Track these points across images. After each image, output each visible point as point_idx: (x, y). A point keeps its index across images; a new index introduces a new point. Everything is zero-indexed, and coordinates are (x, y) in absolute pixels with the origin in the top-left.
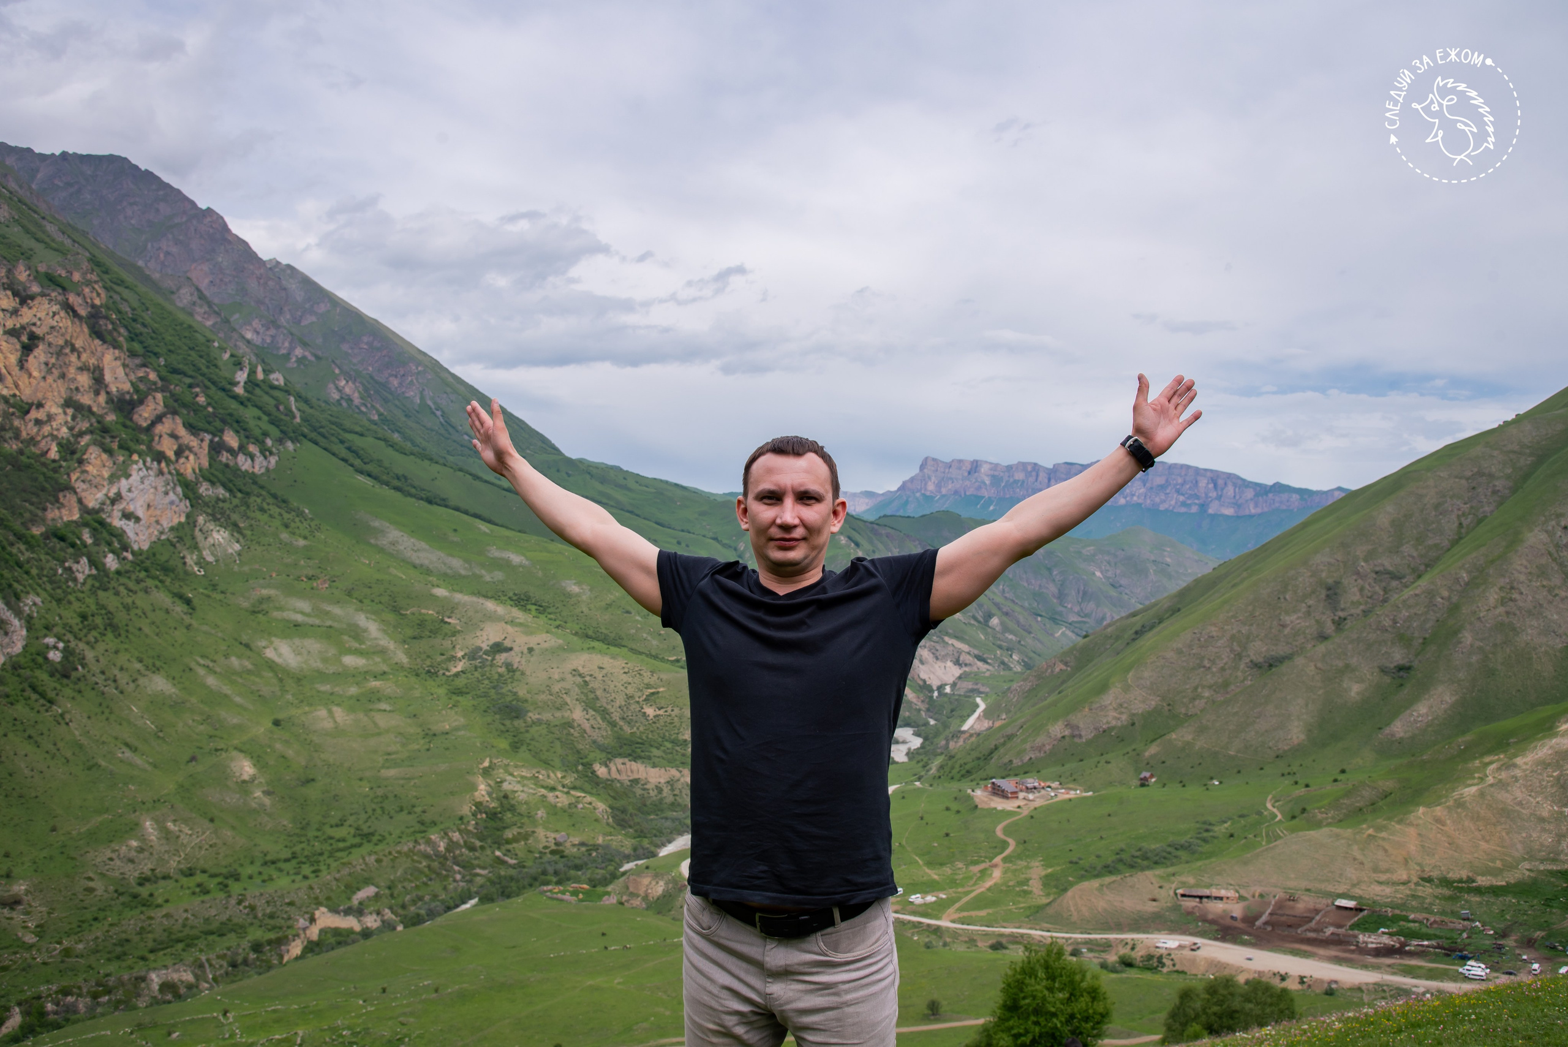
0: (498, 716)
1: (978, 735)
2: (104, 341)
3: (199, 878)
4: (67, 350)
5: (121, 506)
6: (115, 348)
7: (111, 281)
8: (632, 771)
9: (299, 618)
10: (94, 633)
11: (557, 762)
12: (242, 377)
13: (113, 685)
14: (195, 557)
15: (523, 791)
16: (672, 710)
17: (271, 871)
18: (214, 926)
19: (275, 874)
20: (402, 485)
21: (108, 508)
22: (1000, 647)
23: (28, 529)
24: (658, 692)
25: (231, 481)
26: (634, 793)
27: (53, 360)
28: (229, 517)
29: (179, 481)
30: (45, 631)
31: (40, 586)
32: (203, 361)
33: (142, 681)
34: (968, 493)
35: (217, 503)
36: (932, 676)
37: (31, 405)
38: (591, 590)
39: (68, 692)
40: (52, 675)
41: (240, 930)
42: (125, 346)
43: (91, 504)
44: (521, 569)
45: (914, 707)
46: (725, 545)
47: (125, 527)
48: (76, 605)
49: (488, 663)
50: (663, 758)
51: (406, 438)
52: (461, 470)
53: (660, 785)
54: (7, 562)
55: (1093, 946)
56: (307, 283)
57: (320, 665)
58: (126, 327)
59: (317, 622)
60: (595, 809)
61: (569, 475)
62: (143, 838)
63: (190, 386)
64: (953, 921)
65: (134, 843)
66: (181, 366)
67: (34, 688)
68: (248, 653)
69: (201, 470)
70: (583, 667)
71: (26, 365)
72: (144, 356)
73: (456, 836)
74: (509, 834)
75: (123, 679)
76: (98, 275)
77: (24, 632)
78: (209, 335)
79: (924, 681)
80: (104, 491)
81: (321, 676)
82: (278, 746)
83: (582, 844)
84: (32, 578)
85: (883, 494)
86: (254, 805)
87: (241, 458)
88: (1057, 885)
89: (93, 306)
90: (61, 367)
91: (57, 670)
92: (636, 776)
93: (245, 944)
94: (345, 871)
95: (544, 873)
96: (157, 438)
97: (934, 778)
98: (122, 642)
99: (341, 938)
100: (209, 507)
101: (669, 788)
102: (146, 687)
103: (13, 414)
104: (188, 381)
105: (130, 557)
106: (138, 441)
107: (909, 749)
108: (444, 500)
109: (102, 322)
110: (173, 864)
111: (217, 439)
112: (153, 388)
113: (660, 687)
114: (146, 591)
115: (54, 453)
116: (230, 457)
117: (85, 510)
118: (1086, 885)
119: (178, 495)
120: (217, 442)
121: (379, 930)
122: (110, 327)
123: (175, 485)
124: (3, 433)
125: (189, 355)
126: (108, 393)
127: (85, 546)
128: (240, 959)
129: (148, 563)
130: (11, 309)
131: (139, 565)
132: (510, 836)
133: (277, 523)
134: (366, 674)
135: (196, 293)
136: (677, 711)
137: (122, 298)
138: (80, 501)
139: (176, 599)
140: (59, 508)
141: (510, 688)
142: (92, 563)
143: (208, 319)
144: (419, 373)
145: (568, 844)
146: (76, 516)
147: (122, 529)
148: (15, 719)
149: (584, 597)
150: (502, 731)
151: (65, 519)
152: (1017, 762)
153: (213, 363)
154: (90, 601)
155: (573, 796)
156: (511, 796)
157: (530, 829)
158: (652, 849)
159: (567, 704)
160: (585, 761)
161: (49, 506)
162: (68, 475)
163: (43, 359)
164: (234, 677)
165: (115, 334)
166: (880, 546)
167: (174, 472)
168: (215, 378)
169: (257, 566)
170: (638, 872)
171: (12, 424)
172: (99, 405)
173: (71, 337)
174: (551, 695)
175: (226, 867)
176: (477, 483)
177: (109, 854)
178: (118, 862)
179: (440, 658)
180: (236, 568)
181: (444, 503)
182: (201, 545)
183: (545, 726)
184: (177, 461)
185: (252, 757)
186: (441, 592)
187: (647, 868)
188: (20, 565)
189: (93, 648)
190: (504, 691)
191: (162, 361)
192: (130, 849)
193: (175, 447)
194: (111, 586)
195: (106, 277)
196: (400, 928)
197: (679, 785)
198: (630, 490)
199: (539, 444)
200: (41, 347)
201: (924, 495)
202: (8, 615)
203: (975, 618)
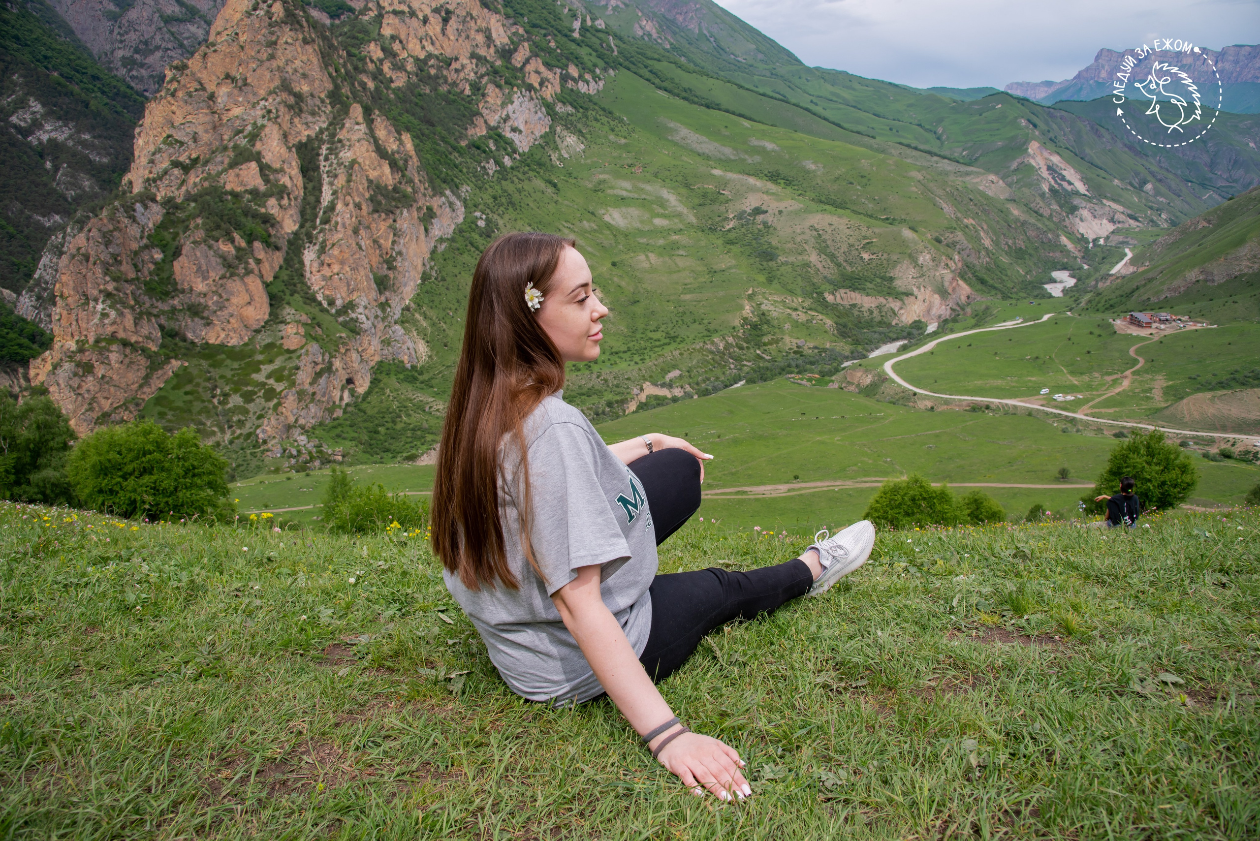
0: (758, 259)
1: (1124, 277)
2: (490, 9)
4: (468, 19)
5: (509, 124)
6: (497, 13)
8: (852, 299)
9: (624, 194)
10: (502, 208)
11: (799, 291)
12: (577, 25)
14: (557, 155)
15: (775, 311)
16: (882, 255)
17: (615, 358)
18: (584, 390)
19: (618, 360)
20: (688, 95)
21: (502, 125)
22: (1151, 208)
23: (458, 142)
24: (872, 242)
25: (575, 101)
26: (853, 314)
27: (461, 27)
28: (576, 126)
29: (543, 103)
30: (474, 208)
31: (469, 179)
32: (552, 16)
35: (567, 117)
36: (1089, 231)
37: (451, 59)
38: (824, 167)
40: (481, 236)
41: (599, 393)
42: (503, 11)
43: (493, 124)
44: (773, 154)
45: (1072, 254)
46: (926, 130)
47: (513, 138)
48: (490, 190)
49: (751, 222)
50: (874, 290)
51: (690, 60)
52: (729, 81)
53: (872, 309)
54: (449, 164)
55: (1198, 440)
57: (639, 225)
59: (636, 196)
60: (825, 324)
61: (808, 80)
63: (545, 35)
64: (1087, 415)
66: (538, 21)
67: (472, 244)
68: (594, 218)
69: (556, 94)
70: (818, 224)
71: (446, 32)
72: (514, 17)
73: (730, 340)
74: (765, 339)
77: (463, 209)
79: (1083, 235)
80: (499, 114)
81: (641, 233)
82: (615, 279)
83: (816, 348)
84: (464, 174)
85: (1060, 83)
87: (581, 84)
88: (1175, 394)
90: (466, 31)
91: (483, 233)
92: (854, 302)
93: (603, 402)
94: (661, 360)
95: (789, 366)
96: (527, 75)
97: (1083, 309)
98: (518, 214)
99: (660, 401)
100: (563, 120)
101: (878, 310)
103: (442, 66)
104: (543, 32)
105: (518, 157)
106: (516, 78)
108: (718, 105)
111: (564, 72)
112: (522, 40)
113: (873, 238)
114: (529, 179)
115: (468, 92)
116: (574, 84)
117: (490, 128)
118: (1200, 395)
119: (543, 113)
120: (565, 74)
121: (683, 398)
123: (541, 106)
124: (438, 80)
125: (542, 13)
126: (495, 46)
127: (492, 151)
128: (600, 411)
129: (529, 161)
131: (523, 162)
132: (766, 341)
133: (606, 128)
134: (669, 231)
136: (885, 256)
138: (486, 122)
139: (548, 184)
140: (474, 127)
141: (766, 239)
142: (497, 163)
144: (697, 10)
145: (806, 347)
146: (484, 133)
147: (511, 139)
149: (819, 173)
150: (761, 269)
151: (479, 134)
152: (1154, 299)
153: (558, 17)
155: (810, 315)
156: (767, 314)
157: (780, 337)
158: (865, 352)
159: (806, 250)
160: (818, 290)
161: (468, 126)
162: (477, 105)
163: (455, 27)
165: (496, 4)
166: (1055, 126)
167: (539, 97)
168: (559, 27)
169: (595, 159)
170: (853, 368)
171: (442, 73)
172: (490, 55)
173: (470, 9)
174: (795, 244)
176: (741, 91)
179: (718, 219)
180: (583, 161)
181: (717, 107)
182: (560, 147)
183: (791, 266)
184: (541, 89)
186: (717, 172)
187: (860, 365)
188: (456, 166)
189: (502, 218)
190: (762, 241)
191: (526, 19)
193: (539, 80)
194: (509, 177)
196: (696, 397)
197: (885, 309)
198: (854, 90)
199: (786, 57)
200: (454, 18)
201: (1097, 82)
202: (453, 199)
203: (1131, 184)
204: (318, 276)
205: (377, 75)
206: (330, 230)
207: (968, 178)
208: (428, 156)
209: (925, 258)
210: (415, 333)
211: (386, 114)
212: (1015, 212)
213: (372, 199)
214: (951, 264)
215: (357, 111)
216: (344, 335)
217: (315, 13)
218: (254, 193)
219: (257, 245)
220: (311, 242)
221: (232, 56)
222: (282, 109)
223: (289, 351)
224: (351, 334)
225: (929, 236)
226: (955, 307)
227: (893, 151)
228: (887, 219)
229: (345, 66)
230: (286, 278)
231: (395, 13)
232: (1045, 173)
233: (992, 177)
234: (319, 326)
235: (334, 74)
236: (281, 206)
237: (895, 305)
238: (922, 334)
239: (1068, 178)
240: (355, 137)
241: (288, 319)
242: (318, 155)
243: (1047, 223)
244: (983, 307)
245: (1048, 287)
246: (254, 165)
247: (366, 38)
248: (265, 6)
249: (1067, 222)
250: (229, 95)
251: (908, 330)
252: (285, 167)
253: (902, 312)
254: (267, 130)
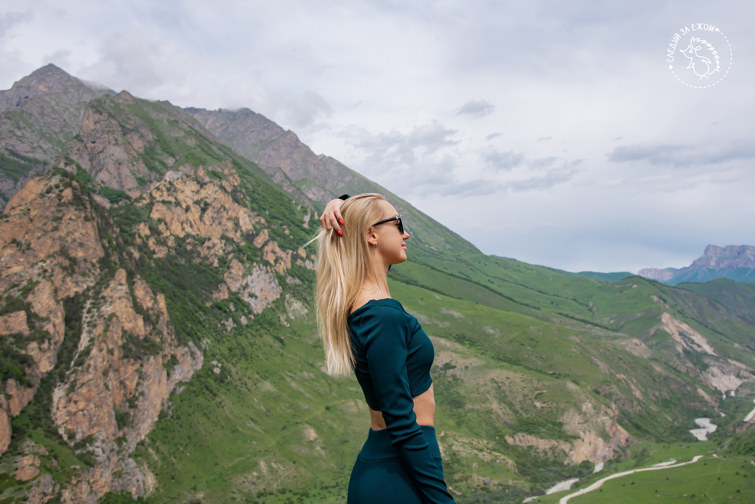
0: (448, 406)
2: (239, 204)
3: (288, 495)
4: (222, 210)
5: (247, 291)
6: (244, 207)
7: (242, 173)
8: (528, 441)
10: (236, 359)
11: (484, 434)
12: (307, 218)
13: (245, 386)
14: (285, 317)
15: (464, 451)
16: (552, 404)
17: (325, 493)
19: (327, 495)
21: (242, 292)
23: (204, 304)
24: (543, 393)
25: (302, 275)
26: (530, 454)
27: (215, 216)
28: (302, 295)
29: (276, 276)
30: (212, 358)
31: (210, 333)
32: (288, 211)
33: (259, 385)
34: (739, 267)
35: (295, 287)
36: (721, 385)
37: (205, 239)
38: (500, 332)
39: (223, 390)
40: (215, 381)
42: (249, 206)
43: (234, 290)
44: (460, 320)
45: (710, 404)
46: (580, 304)
47: (250, 302)
48: (227, 344)
49: (442, 375)
50: (547, 433)
52: (424, 264)
53: (546, 450)
54: (194, 321)
56: (340, 166)
58: (250, 196)
60: (507, 463)
61: (486, 265)
62: (259, 471)
63: (281, 225)
65: (255, 474)
66: (277, 215)
67: (207, 388)
68: (312, 369)
69: (287, 270)
70: (497, 377)
71: (203, 219)
72: (258, 210)
74: (457, 477)
75: (250, 383)
76: (236, 170)
77: (202, 358)
78: (290, 197)
79: (716, 388)
80: (240, 283)
82: (329, 421)
83: (500, 485)
84: (206, 329)
85: (681, 269)
86: (316, 455)
87: (307, 262)
89: (234, 186)
90: (219, 219)
91: (218, 378)
92: (531, 444)
95: (477, 501)
96: (265, 254)
97: (726, 452)
98: (249, 363)
100: (291, 289)
101: (552, 452)
102: (261, 388)
103: (197, 244)
104: (280, 222)
105: (252, 317)
106: (256, 256)
107: (708, 432)
108: (415, 282)
109: (238, 194)
110: (275, 486)
111: (295, 253)
112: (263, 227)
113: (543, 390)
114: (261, 336)
115: (216, 264)
116: (302, 262)
117: (231, 293)
119: (276, 284)
120: (295, 255)
122: (242, 196)
123: (274, 278)
124: (192, 254)
125: (281, 209)
126: (241, 231)
127: (231, 311)
129: (261, 321)
130: (196, 190)
131: (257, 322)
132: (457, 478)
135: (283, 176)
136: (554, 405)
137: (248, 181)
138: (228, 288)
139: (276, 340)
140: (218, 292)
141: (455, 389)
142: (235, 321)
143: (289, 189)
145: (491, 484)
147: (248, 303)
148: (198, 404)
149: (497, 336)
150: (451, 415)
151: (222, 298)
153: (292, 212)
154: (233, 341)
155: (494, 455)
156: (457, 454)
157: (468, 474)
158: (542, 489)
159: (488, 399)
160: (500, 434)
161: (214, 291)
162: (223, 275)
163: (211, 215)
164: (305, 383)
165: (244, 200)
166: (680, 302)
167: (274, 271)
168: (293, 219)
171: (196, 249)
172: (237, 238)
173: (224, 203)
174: (479, 394)
175: (302, 489)
176: (434, 272)
177: (243, 479)
178: (247, 484)
180: (306, 323)
181: (415, 283)
182: (288, 310)
183: (476, 412)
184: (275, 265)
185: (315, 428)
187: (539, 501)
188: (200, 323)
189: (235, 366)
190: (452, 391)
191: (267, 213)
192: (253, 477)
193: (274, 258)
194: (243, 333)
195: (240, 171)
197: (557, 451)
198: (521, 272)
199: (468, 247)
200: (210, 209)
201: (708, 269)
202: (195, 349)
203: (748, 347)
204: (63, 411)
205: (143, 248)
206: (82, 371)
207: (616, 342)
208: (178, 313)
209: (587, 407)
210: (146, 466)
211: (146, 278)
212: (658, 369)
213: (124, 347)
214: (609, 411)
215: (122, 275)
216: (78, 467)
217: (98, 199)
218: (19, 338)
219: (11, 382)
220: (62, 381)
221: (21, 226)
222: (57, 270)
223: (20, 482)
224: (85, 466)
225: (589, 388)
226: (617, 449)
227: (555, 320)
228: (554, 374)
229: (117, 239)
230: (32, 413)
231: (164, 202)
232: (678, 338)
233: (636, 341)
234: (56, 457)
235: (107, 245)
236: (40, 349)
237: (565, 446)
238: (591, 472)
239: (697, 341)
240: (117, 295)
241: (27, 451)
242: (82, 308)
243: (685, 378)
244: (641, 449)
245: (694, 432)
246: (22, 314)
247: (138, 219)
248: (57, 191)
249: (701, 378)
250: (12, 256)
251: (578, 469)
252: (51, 317)
253: (572, 453)
254: (40, 286)
